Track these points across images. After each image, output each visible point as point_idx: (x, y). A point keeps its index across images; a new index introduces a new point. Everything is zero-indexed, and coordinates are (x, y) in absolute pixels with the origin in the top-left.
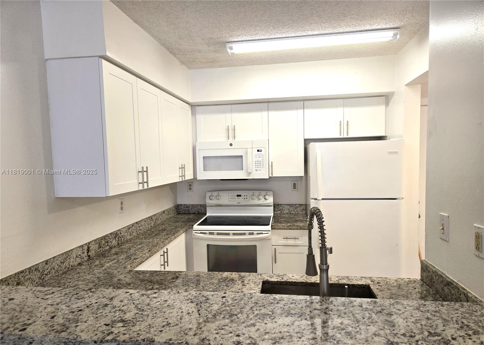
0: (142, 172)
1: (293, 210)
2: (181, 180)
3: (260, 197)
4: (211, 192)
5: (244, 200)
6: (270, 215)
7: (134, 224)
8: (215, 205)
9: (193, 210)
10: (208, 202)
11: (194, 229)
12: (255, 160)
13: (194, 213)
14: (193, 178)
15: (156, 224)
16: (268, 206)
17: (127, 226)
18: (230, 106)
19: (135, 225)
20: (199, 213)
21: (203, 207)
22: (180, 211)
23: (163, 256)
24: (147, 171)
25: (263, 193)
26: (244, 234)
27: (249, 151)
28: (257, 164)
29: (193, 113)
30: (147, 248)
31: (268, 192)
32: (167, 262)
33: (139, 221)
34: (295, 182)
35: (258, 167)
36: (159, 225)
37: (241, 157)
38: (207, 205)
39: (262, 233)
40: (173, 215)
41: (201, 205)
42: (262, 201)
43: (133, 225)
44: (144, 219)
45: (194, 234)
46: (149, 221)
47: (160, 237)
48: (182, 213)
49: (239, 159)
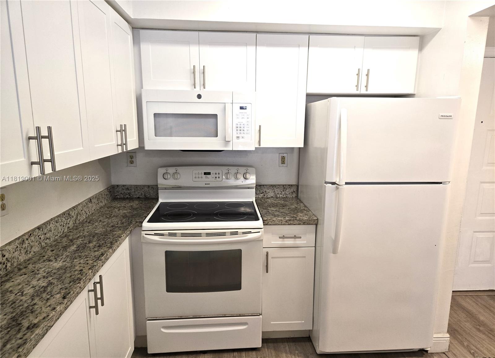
0: (39, 138)
1: (280, 193)
2: (120, 151)
3: (238, 175)
4: (165, 168)
5: (216, 180)
6: (251, 200)
7: (34, 230)
8: (171, 187)
9: (136, 193)
10: (161, 181)
11: (143, 229)
12: (236, 121)
13: (138, 198)
14: (138, 147)
15: (78, 222)
16: (249, 188)
17: (19, 238)
18: (197, 33)
19: (36, 233)
20: (147, 199)
21: (153, 189)
22: (116, 195)
23: (93, 293)
24: (49, 137)
25: (242, 170)
26: (224, 234)
27: (228, 107)
28: (239, 129)
29: (136, 41)
30: (60, 286)
31: (249, 168)
32: (102, 298)
33: (44, 224)
34: (285, 155)
35: (240, 133)
36: (82, 223)
37: (215, 116)
38: (159, 186)
39: (250, 232)
40: (105, 201)
41: (149, 186)
42: (241, 182)
43: (30, 234)
44: (55, 218)
45: (143, 236)
46: (64, 219)
47: (86, 254)
48: (120, 198)
49: (212, 120)
